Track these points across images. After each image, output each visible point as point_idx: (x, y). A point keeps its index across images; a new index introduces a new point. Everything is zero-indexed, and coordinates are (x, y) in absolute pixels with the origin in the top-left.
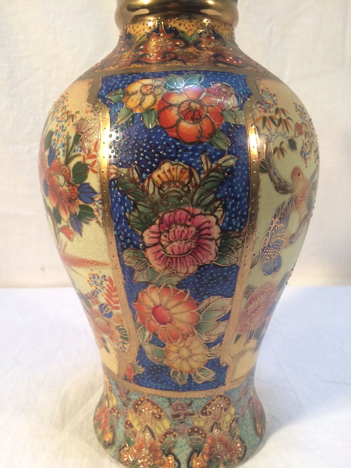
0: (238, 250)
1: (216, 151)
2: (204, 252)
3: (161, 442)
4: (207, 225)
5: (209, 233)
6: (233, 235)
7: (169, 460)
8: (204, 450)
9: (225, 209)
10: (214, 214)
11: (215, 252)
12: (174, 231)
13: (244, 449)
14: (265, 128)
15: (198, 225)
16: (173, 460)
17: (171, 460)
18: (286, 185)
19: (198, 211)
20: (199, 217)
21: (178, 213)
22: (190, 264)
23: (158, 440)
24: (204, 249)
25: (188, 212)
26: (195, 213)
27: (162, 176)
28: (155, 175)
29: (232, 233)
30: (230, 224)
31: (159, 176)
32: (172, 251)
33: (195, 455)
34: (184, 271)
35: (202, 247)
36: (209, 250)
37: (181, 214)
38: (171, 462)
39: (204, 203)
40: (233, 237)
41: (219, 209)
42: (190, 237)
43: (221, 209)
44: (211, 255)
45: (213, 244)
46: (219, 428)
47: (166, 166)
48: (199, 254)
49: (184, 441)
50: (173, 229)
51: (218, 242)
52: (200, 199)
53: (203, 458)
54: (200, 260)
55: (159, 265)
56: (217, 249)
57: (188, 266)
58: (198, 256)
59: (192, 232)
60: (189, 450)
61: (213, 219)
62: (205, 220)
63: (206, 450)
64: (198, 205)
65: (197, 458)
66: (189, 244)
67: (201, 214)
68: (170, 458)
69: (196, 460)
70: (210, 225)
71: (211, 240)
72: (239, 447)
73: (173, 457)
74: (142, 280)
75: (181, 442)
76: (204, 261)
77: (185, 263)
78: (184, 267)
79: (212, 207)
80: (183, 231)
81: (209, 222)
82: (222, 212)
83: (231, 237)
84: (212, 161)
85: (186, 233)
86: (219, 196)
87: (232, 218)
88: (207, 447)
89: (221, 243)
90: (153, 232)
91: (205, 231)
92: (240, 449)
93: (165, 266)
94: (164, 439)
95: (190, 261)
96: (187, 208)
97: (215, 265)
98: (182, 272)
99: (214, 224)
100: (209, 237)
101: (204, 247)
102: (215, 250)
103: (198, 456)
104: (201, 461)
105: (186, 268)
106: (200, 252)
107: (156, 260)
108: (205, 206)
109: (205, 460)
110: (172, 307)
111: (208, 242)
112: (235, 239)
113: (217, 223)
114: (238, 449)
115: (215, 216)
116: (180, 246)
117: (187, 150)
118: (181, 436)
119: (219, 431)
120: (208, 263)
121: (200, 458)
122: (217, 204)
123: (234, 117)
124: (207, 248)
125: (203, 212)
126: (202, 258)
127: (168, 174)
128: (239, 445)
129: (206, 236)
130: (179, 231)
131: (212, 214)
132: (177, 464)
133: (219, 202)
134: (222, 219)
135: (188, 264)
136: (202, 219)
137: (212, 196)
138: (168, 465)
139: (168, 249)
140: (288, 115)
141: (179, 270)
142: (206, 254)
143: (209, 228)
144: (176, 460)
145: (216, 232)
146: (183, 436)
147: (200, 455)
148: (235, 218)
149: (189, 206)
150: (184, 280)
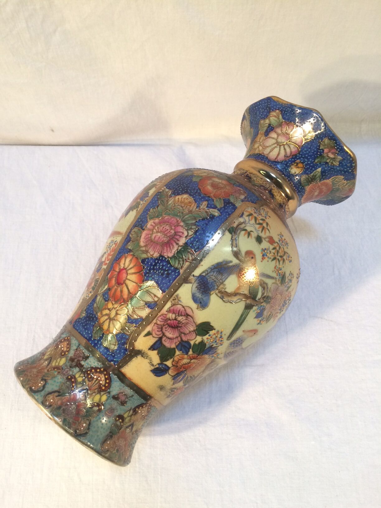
0: (187, 262)
1: (213, 204)
2: (168, 248)
3: (48, 371)
4: (181, 234)
5: (179, 239)
6: (190, 251)
7: (40, 383)
8: (64, 398)
9: (196, 232)
10: (188, 231)
11: (174, 253)
12: (163, 227)
13: (84, 432)
14: (248, 217)
15: (176, 231)
16: (43, 385)
17: (41, 384)
18: (239, 253)
19: (182, 224)
20: (180, 227)
21: (173, 219)
22: (157, 251)
23: (48, 368)
24: (170, 247)
25: (177, 221)
26: (180, 224)
27: (180, 199)
28: (177, 197)
29: (190, 249)
30: (192, 243)
31: (179, 198)
32: (155, 237)
33: (56, 394)
34: (152, 253)
35: (169, 245)
36: (172, 249)
37: (174, 220)
38: (40, 385)
39: (187, 222)
40: (189, 252)
41: (192, 230)
42: (168, 235)
43: (194, 231)
44: (171, 253)
45: (176, 247)
46: (85, 396)
47: (185, 196)
48: (165, 248)
49: (60, 380)
50: (164, 226)
51: (180, 248)
52: (187, 219)
53: (58, 401)
54: (163, 252)
55: (143, 242)
56: (176, 252)
57: (156, 251)
58: (164, 249)
59: (171, 233)
60: (56, 388)
61: (186, 233)
62: (181, 231)
63: (65, 399)
64: (184, 221)
65: (55, 397)
66: (165, 239)
67: (182, 226)
68: (42, 382)
69: (53, 397)
70: (182, 235)
71: (177, 244)
72: (83, 426)
73: (44, 383)
74: (129, 248)
75: (58, 379)
76: (165, 254)
77: (155, 249)
78: (153, 251)
79: (190, 227)
80: (168, 230)
81: (183, 233)
82: (193, 233)
83: (187, 251)
84: (207, 207)
85: (168, 231)
86: (197, 224)
87: (196, 241)
88: (67, 398)
89: (180, 250)
90: (154, 223)
91: (178, 237)
92: (82, 429)
93: (145, 244)
94: (51, 370)
95: (159, 249)
96: (178, 219)
97: (168, 261)
98: (150, 253)
99: (185, 236)
100: (177, 242)
101: (171, 245)
102: (175, 252)
103: (57, 396)
104: (55, 401)
105: (154, 251)
106: (167, 247)
107: (144, 238)
108: (187, 224)
109: (57, 404)
110: (130, 273)
111: (175, 244)
112: (189, 254)
113: (186, 237)
114: (81, 426)
115: (188, 233)
116: (161, 237)
117: (200, 195)
118: (61, 376)
119: (84, 398)
120: (166, 257)
121: (57, 399)
122: (193, 227)
123: (235, 200)
124: (171, 247)
125: (184, 226)
126: (165, 251)
127: (183, 199)
128: (84, 425)
129: (176, 240)
130: (166, 228)
131: (187, 230)
132: (42, 388)
133: (195, 227)
134: (190, 237)
135: (156, 250)
136: (180, 229)
137: (194, 221)
138: (37, 385)
139: (154, 235)
140: (268, 228)
141: (150, 251)
142: (168, 250)
143: (180, 236)
144: (44, 387)
145: (182, 241)
146: (63, 377)
147: (58, 398)
148: (197, 241)
149: (180, 219)
150: (148, 258)
